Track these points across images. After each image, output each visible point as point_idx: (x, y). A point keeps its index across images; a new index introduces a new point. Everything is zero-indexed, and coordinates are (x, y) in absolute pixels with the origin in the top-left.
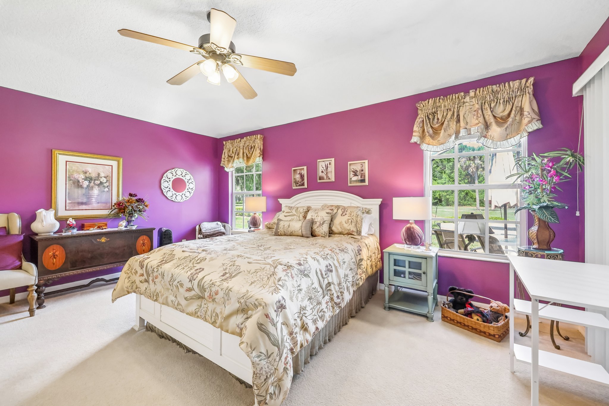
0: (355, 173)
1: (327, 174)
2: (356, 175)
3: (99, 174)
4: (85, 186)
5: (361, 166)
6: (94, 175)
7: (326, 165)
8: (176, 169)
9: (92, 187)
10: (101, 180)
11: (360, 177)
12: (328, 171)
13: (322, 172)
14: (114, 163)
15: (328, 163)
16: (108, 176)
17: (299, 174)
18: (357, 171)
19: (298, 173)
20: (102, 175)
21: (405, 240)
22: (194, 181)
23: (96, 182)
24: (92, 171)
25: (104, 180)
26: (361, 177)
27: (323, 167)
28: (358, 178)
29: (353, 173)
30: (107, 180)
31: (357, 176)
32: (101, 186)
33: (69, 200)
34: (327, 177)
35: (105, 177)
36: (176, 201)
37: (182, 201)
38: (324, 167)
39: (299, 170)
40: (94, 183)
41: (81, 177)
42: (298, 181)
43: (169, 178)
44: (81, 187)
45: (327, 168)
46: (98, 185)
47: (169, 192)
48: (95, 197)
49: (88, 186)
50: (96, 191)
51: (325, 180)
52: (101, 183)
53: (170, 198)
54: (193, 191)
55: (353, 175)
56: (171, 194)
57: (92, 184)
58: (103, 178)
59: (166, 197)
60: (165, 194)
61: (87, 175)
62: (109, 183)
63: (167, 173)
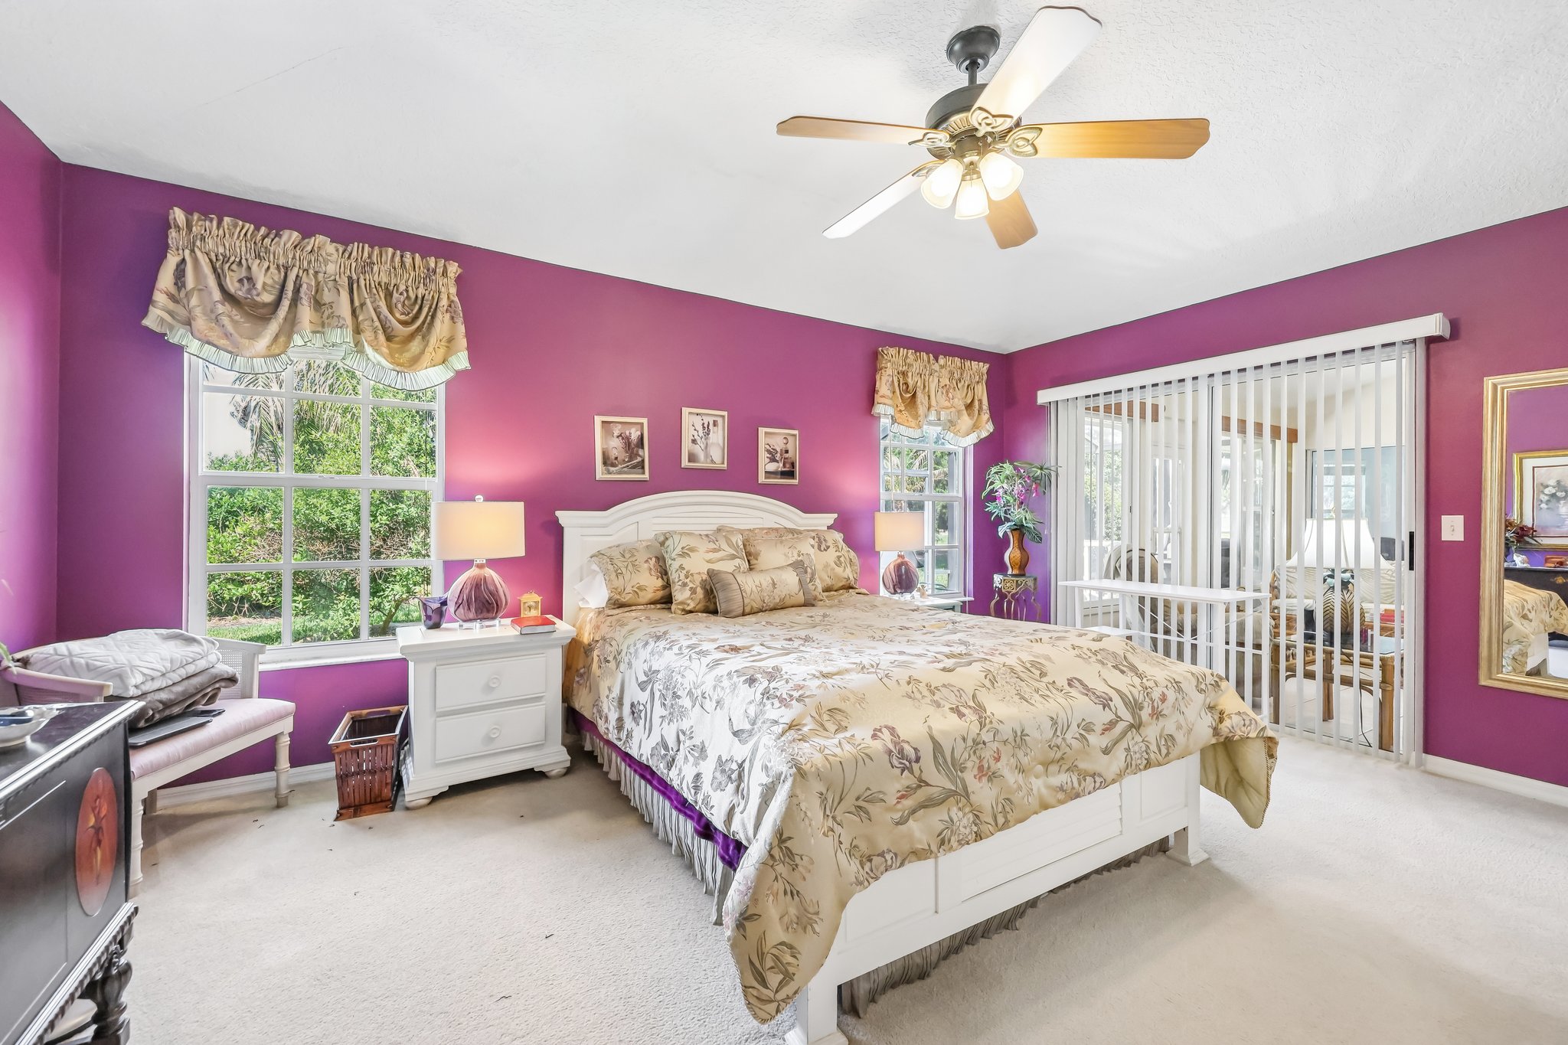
0: (773, 455)
1: (706, 447)
2: (773, 460)
5: (785, 441)
7: (703, 424)
11: (781, 465)
12: (710, 441)
13: (694, 441)
15: (711, 420)
17: (618, 437)
18: (777, 452)
19: (616, 434)
21: (894, 586)
26: (784, 466)
27: (695, 430)
28: (778, 467)
29: (768, 455)
31: (777, 462)
34: (707, 455)
38: (700, 429)
39: (620, 426)
42: (616, 458)
45: (708, 434)
51: (703, 463)
55: (768, 460)
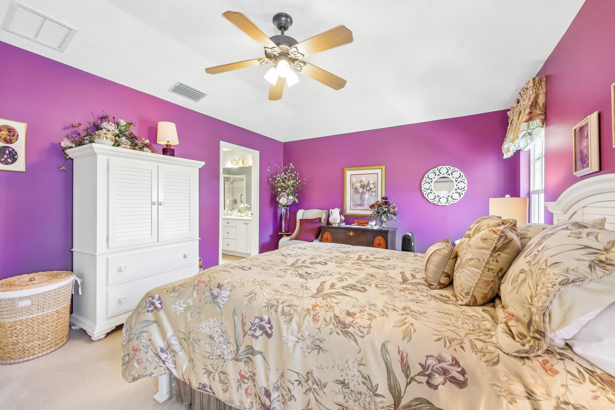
3: (369, 182)
4: (361, 192)
6: (366, 183)
8: (440, 167)
9: (365, 192)
10: (371, 187)
14: (379, 171)
16: (375, 183)
20: (371, 182)
22: (465, 179)
23: (367, 188)
24: (364, 179)
25: (372, 186)
30: (374, 186)
32: (370, 191)
33: (352, 202)
35: (373, 184)
36: (440, 204)
37: (447, 204)
40: (366, 189)
41: (358, 185)
43: (430, 178)
44: (358, 192)
46: (369, 191)
47: (430, 194)
48: (366, 200)
49: (362, 192)
50: (367, 196)
52: (371, 189)
53: (431, 201)
54: (465, 191)
56: (432, 196)
57: (365, 190)
58: (372, 184)
59: (427, 200)
60: (426, 197)
61: (362, 183)
62: (376, 189)
63: (429, 173)
